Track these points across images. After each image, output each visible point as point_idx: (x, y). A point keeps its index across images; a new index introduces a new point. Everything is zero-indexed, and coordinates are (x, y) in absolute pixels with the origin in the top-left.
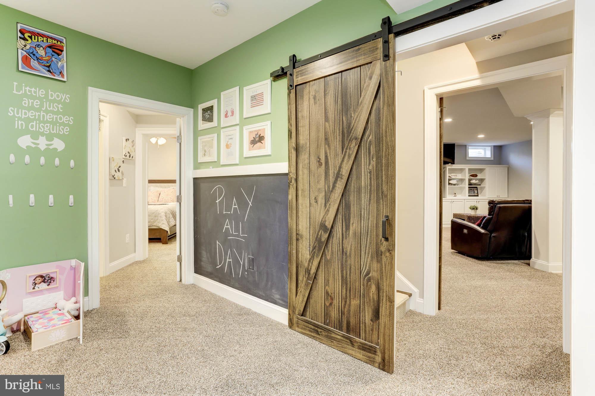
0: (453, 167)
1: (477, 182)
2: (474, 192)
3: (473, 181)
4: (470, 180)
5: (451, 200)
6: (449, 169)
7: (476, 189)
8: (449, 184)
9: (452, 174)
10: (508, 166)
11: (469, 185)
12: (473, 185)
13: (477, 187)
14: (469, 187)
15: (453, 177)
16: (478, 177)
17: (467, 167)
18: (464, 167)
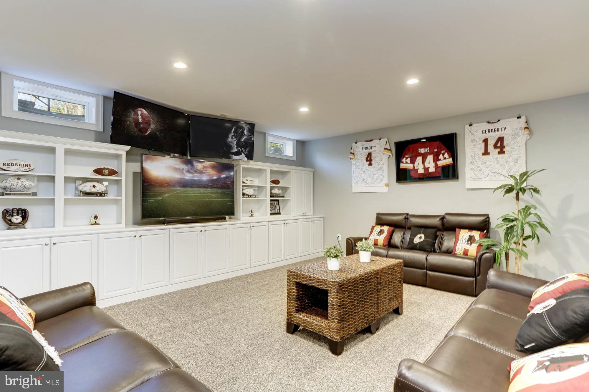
0: (249, 166)
1: (280, 192)
2: (275, 208)
3: (275, 191)
4: (272, 188)
5: (248, 225)
6: (244, 168)
7: (277, 203)
8: (244, 194)
9: (247, 178)
10: (313, 170)
11: (271, 197)
12: (275, 197)
13: (278, 200)
14: (271, 200)
15: (249, 183)
16: (280, 185)
17: (268, 167)
18: (266, 166)
